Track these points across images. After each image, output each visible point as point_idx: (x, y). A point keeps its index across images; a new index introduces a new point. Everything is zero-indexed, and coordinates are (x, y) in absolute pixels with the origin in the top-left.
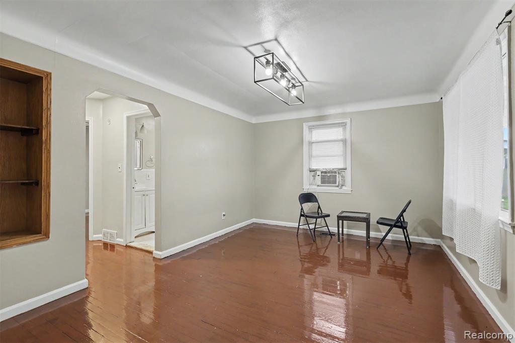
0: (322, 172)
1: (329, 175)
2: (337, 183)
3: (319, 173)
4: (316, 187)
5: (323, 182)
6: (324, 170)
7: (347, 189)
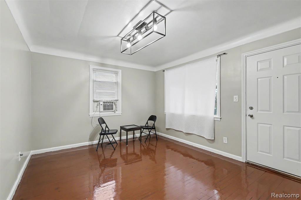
0: (104, 102)
1: (108, 104)
2: (114, 109)
3: (101, 103)
4: (98, 113)
5: (104, 109)
6: (106, 101)
7: (119, 112)
